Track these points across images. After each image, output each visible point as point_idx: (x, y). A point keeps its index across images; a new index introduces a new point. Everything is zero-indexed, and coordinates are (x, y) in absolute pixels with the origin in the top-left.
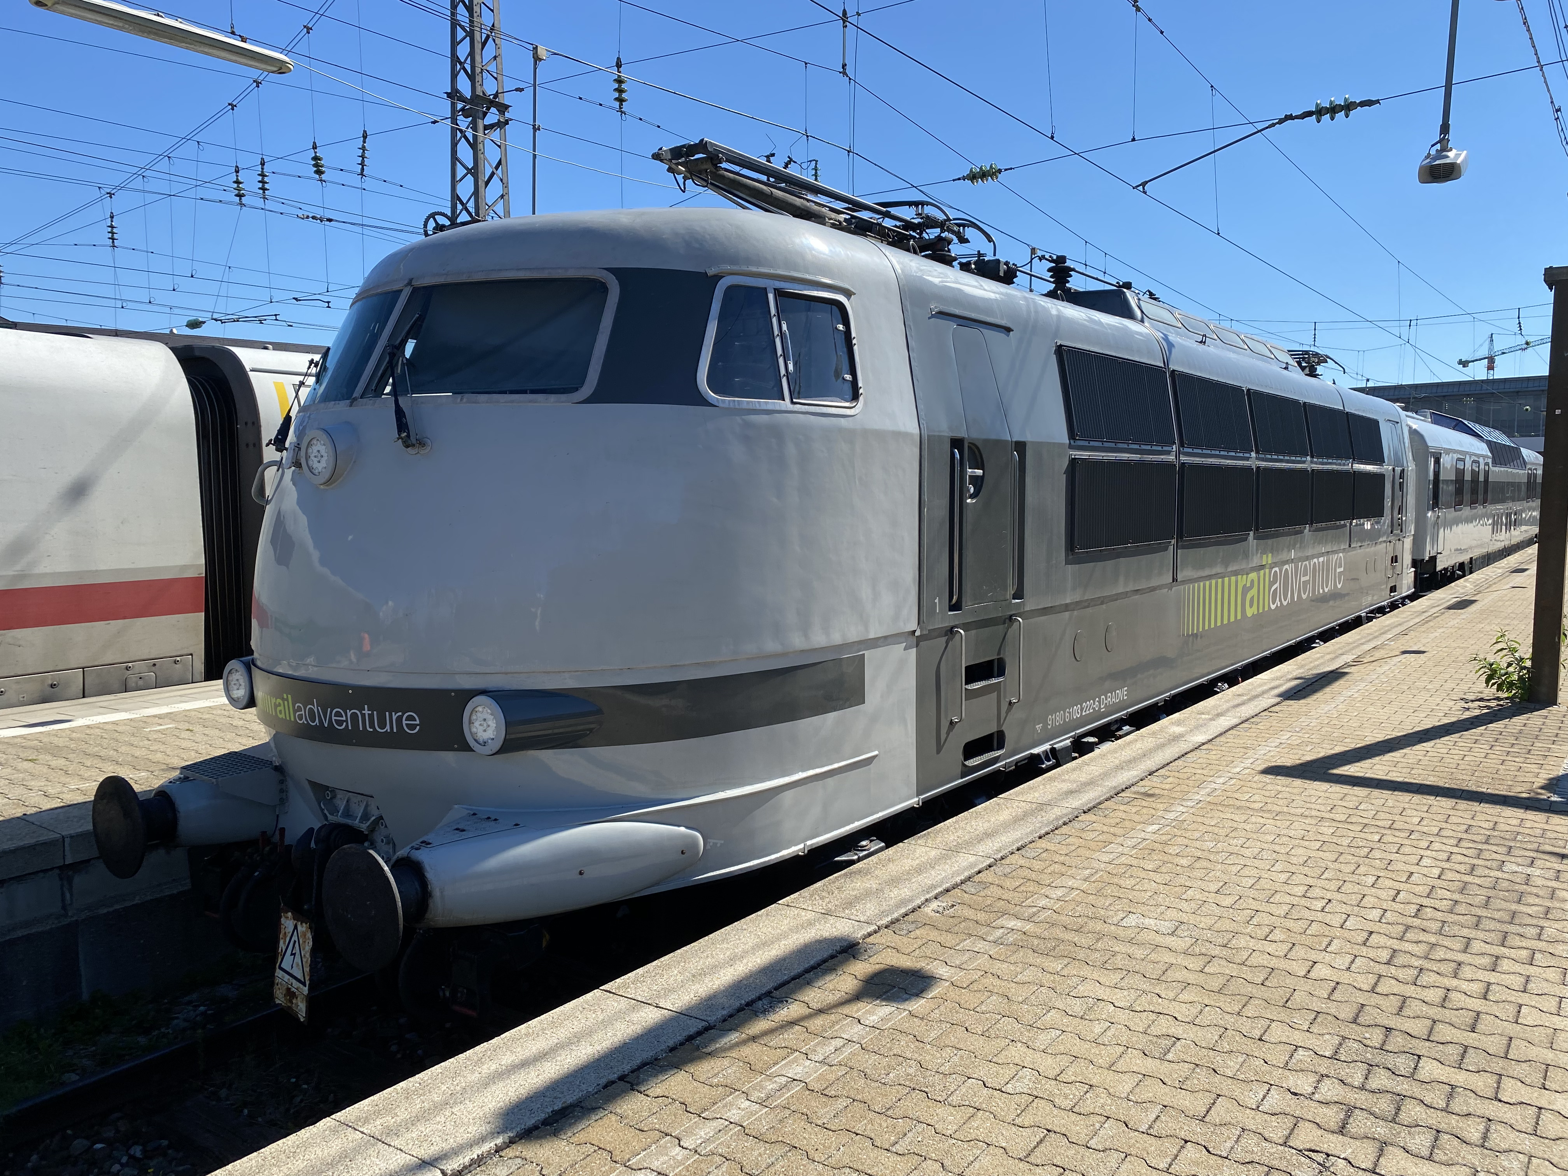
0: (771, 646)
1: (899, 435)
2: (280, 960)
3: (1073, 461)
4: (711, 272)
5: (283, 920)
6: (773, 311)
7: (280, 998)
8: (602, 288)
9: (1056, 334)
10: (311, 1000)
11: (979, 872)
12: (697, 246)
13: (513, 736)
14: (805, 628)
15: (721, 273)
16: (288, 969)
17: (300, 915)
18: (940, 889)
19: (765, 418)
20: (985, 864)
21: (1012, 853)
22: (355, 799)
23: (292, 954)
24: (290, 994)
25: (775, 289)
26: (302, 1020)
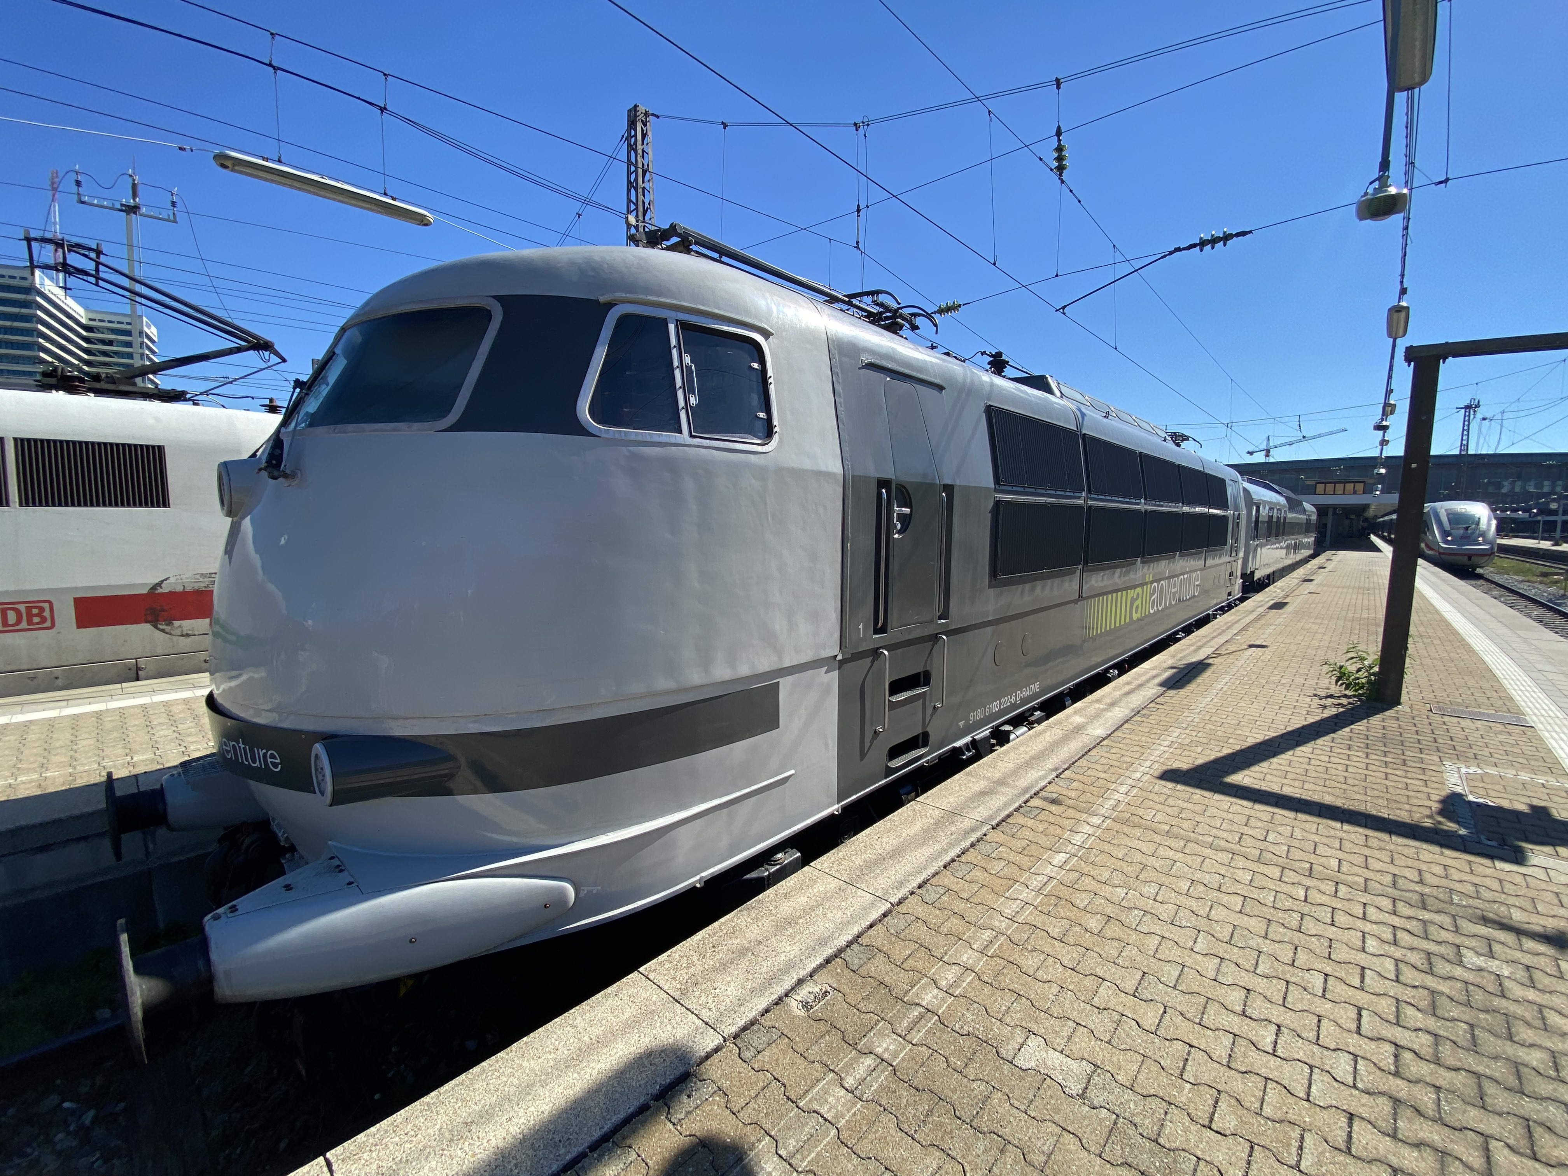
1: (819, 474)
3: (998, 503)
4: (602, 299)
6: (674, 343)
8: (485, 316)
9: (987, 396)
12: (593, 274)
15: (615, 300)
18: (820, 960)
20: (880, 912)
25: (677, 321)
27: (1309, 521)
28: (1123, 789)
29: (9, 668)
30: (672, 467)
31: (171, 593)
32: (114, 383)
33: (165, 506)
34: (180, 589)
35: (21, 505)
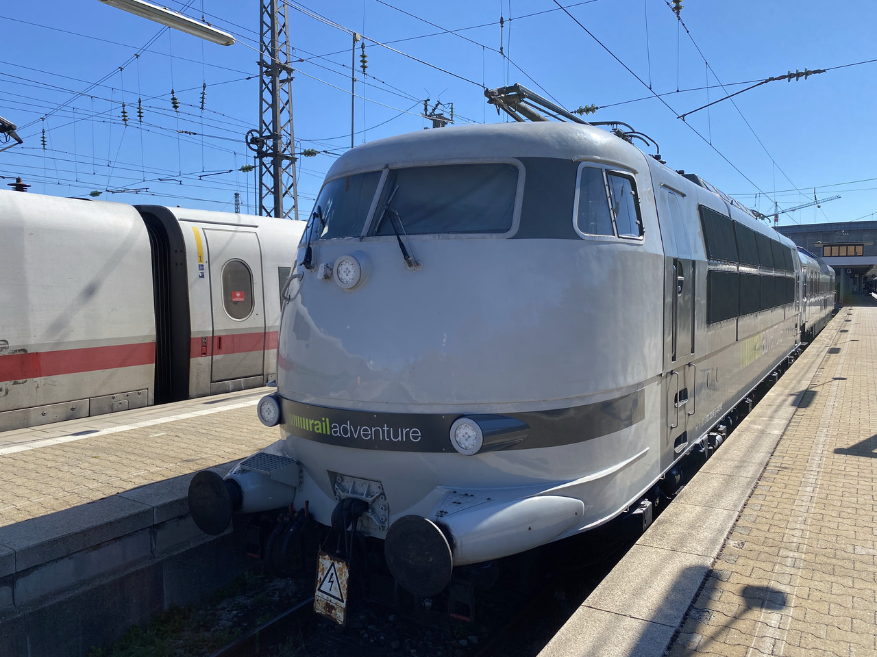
1: (657, 256)
2: (318, 586)
5: (321, 560)
7: (319, 608)
10: (348, 611)
11: (737, 520)
16: (328, 591)
17: (336, 557)
18: (726, 533)
20: (737, 515)
21: (744, 508)
22: (358, 482)
23: (330, 582)
24: (329, 607)
26: (340, 623)
27: (831, 280)
28: (817, 458)
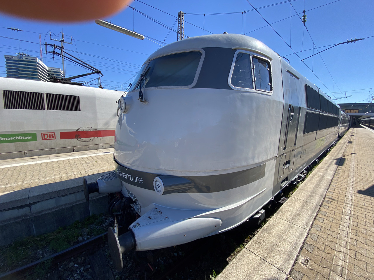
0: (244, 164)
1: (280, 102)
3: (307, 112)
4: (234, 48)
6: (251, 62)
8: (200, 54)
9: (305, 82)
11: (306, 238)
12: (229, 41)
13: (166, 190)
14: (253, 158)
15: (237, 48)
18: (299, 249)
19: (248, 94)
20: (307, 233)
21: (311, 227)
25: (252, 55)
28: (350, 196)
29: (45, 148)
30: (251, 99)
31: (81, 131)
32: (66, 81)
33: (79, 111)
34: (83, 131)
35: (48, 110)
